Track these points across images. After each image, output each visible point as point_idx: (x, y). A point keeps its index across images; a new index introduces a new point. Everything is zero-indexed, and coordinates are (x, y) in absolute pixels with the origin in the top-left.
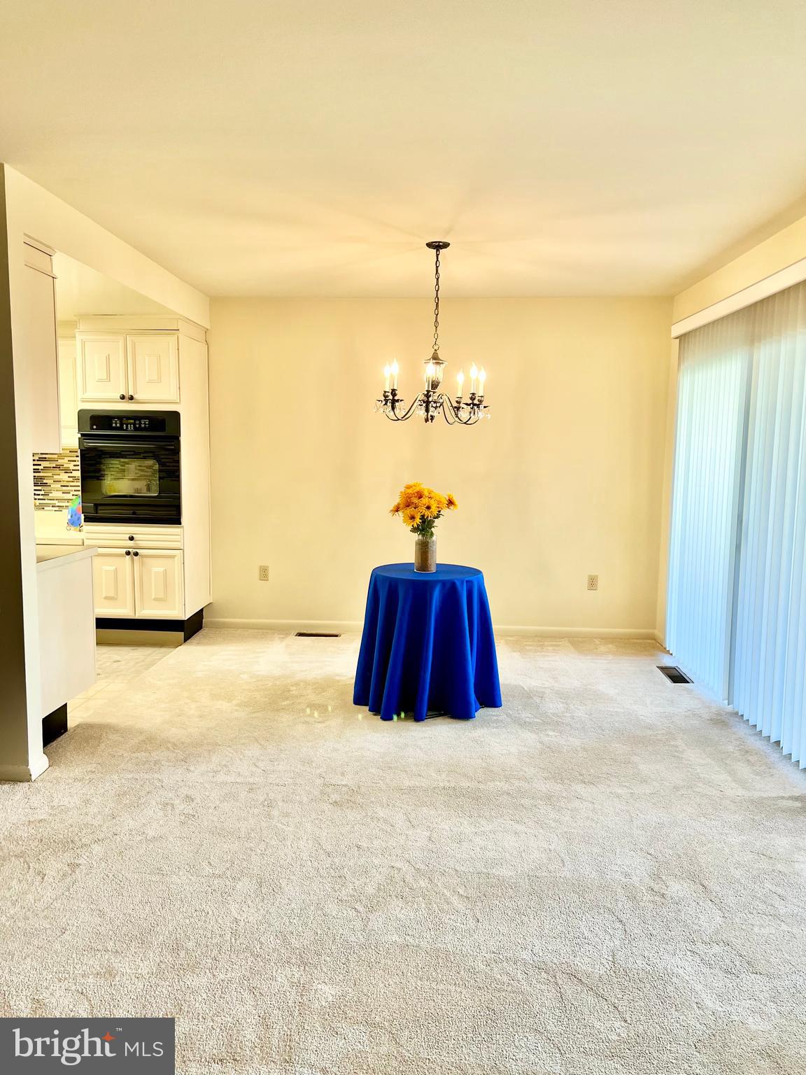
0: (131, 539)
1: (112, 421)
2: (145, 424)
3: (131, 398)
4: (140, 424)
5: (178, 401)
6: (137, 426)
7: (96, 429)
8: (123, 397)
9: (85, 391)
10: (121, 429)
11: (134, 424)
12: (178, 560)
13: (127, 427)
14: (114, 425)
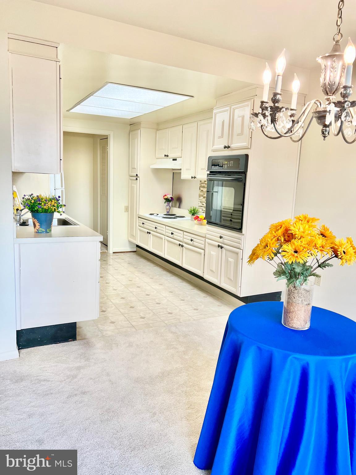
0: (221, 237)
4: (230, 164)
5: (250, 147)
6: (228, 165)
8: (225, 147)
9: (213, 145)
13: (224, 166)
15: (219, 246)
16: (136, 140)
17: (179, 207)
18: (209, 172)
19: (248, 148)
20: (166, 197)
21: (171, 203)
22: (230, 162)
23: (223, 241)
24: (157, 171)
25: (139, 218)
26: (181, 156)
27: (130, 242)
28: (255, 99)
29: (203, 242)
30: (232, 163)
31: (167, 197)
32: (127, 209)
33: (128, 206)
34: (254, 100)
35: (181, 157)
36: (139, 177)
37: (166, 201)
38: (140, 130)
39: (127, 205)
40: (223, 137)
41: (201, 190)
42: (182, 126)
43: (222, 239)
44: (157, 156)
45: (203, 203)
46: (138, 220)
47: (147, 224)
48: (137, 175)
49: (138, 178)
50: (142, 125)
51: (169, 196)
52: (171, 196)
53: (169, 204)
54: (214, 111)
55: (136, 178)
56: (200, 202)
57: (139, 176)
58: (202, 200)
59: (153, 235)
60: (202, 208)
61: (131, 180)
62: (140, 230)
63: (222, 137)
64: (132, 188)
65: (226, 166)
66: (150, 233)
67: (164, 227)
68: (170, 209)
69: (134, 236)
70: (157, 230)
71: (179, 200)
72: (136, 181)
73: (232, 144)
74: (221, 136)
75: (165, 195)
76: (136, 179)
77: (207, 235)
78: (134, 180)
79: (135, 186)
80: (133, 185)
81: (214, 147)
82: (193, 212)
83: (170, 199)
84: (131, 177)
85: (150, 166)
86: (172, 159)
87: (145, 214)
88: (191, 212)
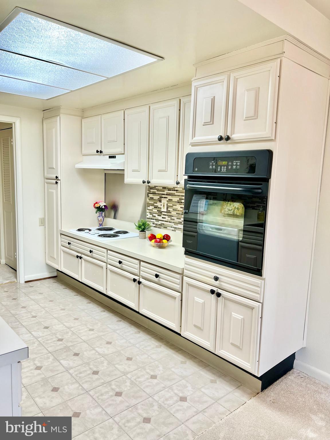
0: (216, 279)
1: (209, 163)
2: (236, 165)
3: (228, 138)
4: (232, 166)
5: (274, 138)
6: (230, 167)
7: (197, 171)
8: (221, 139)
9: (194, 135)
10: (215, 171)
11: (227, 166)
12: (257, 313)
13: (221, 169)
14: (211, 167)
15: (212, 292)
16: (54, 130)
17: (115, 218)
18: (187, 176)
19: (271, 140)
20: (97, 205)
21: (104, 213)
22: (232, 163)
23: (221, 285)
24: (85, 173)
25: (62, 236)
26: (123, 152)
27: (49, 267)
28: (283, 59)
29: (179, 281)
30: (238, 164)
31: (99, 206)
32: (42, 222)
33: (44, 219)
34: (281, 61)
35: (124, 154)
36: (60, 180)
37: (98, 210)
38: (59, 117)
39: (43, 217)
40: (213, 124)
41: (150, 198)
42: (123, 111)
43: (218, 282)
44: (84, 152)
45: (154, 215)
46: (61, 238)
47: (75, 244)
48: (57, 177)
49: (59, 182)
50: (62, 111)
51: (102, 204)
52: (105, 204)
53: (102, 214)
54: (194, 84)
55: (55, 181)
56: (150, 213)
57: (59, 178)
58: (152, 210)
59: (86, 261)
60: (152, 220)
61: (47, 183)
62: (64, 252)
63: (211, 123)
64: (50, 195)
65: (224, 169)
66: (81, 258)
67: (106, 252)
68: (103, 220)
69: (54, 259)
70: (93, 254)
71: (115, 207)
72: (56, 185)
73: (233, 132)
74: (209, 121)
75: (96, 203)
76: (56, 183)
77: (185, 271)
78: (52, 184)
79: (54, 191)
80: (50, 190)
81: (194, 139)
82: (143, 227)
83: (103, 207)
84: (47, 179)
85: (76, 165)
86: (108, 156)
87: (71, 230)
88: (140, 227)
